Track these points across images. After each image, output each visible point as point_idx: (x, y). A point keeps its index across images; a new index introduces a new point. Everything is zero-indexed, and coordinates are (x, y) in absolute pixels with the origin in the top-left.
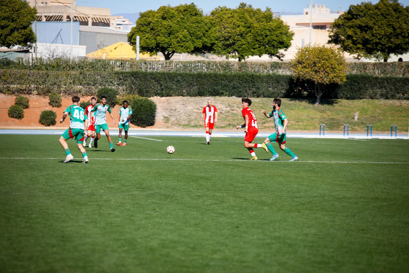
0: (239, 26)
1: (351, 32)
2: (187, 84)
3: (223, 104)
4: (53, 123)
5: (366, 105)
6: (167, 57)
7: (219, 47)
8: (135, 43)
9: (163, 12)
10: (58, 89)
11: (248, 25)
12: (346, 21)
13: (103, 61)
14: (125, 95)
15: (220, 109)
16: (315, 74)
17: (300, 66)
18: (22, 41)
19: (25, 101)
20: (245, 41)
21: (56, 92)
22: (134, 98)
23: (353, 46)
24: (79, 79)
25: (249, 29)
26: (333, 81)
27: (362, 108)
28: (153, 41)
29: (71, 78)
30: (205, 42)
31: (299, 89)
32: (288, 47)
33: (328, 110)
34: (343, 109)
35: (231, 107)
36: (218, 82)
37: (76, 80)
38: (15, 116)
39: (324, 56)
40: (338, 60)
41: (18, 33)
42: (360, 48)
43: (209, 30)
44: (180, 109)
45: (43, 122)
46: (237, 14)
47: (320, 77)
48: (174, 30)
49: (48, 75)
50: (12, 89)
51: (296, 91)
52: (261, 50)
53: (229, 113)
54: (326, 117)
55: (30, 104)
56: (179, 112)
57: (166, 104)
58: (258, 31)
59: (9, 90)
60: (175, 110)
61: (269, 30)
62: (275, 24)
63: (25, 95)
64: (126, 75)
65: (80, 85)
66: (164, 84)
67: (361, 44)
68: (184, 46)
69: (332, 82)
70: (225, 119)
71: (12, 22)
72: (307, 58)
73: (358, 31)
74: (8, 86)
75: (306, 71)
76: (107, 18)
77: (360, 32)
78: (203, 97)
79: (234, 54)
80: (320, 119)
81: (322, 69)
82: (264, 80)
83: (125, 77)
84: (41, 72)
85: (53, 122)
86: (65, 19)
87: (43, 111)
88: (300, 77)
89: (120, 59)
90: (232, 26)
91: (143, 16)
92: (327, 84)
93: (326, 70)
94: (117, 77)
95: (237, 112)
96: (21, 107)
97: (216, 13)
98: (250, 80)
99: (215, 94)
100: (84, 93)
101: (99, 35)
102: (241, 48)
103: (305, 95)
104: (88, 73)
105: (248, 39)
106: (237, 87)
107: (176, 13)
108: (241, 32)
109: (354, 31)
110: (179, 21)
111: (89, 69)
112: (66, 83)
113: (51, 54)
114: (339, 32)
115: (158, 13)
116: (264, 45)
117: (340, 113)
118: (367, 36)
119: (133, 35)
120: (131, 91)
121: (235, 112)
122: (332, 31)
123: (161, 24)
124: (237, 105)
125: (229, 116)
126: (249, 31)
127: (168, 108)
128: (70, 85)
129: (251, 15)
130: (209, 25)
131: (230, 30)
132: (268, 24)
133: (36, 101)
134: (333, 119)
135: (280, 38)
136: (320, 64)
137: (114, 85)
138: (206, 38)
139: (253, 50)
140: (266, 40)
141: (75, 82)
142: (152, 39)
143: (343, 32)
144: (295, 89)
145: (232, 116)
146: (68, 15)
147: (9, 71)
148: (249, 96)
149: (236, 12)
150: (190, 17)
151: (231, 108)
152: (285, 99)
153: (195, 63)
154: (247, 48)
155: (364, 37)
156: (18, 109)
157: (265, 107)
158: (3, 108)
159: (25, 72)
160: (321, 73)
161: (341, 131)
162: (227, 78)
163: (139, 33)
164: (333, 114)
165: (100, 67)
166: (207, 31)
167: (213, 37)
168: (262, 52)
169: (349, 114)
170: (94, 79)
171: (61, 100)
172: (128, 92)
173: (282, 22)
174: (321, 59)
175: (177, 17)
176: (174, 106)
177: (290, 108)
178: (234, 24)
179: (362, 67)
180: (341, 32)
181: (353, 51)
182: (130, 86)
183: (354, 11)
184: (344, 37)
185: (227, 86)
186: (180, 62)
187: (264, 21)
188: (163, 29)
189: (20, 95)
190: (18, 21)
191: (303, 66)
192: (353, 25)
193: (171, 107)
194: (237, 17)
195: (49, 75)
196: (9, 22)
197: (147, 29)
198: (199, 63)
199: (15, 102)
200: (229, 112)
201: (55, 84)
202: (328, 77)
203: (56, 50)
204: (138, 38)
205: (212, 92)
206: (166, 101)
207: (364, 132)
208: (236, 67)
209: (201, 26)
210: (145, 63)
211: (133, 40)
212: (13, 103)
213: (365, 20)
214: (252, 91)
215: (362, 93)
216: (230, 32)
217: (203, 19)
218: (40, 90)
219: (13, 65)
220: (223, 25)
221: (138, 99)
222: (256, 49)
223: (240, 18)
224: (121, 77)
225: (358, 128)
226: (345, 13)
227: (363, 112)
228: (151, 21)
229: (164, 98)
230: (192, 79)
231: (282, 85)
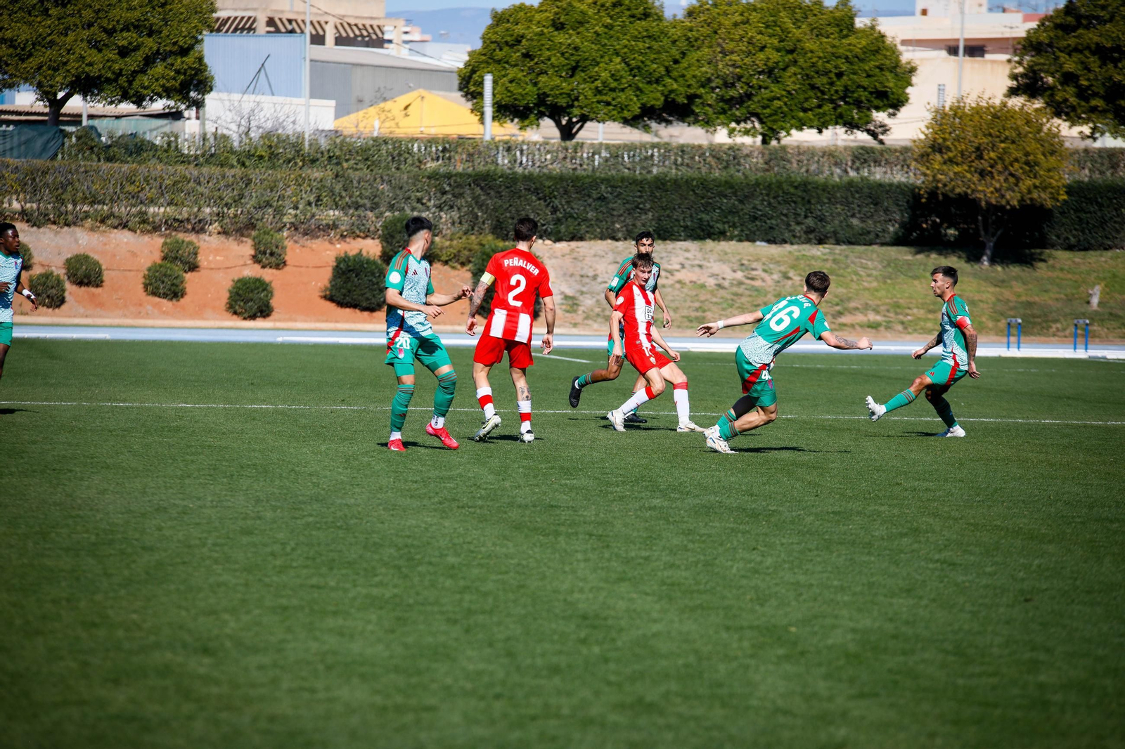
0: (762, 48)
1: (1073, 65)
2: (627, 206)
3: (724, 263)
4: (264, 311)
5: (1121, 265)
6: (567, 133)
7: (710, 106)
8: (481, 95)
9: (556, 9)
10: (276, 220)
11: (789, 45)
12: (1060, 33)
13: (394, 143)
14: (458, 235)
15: (717, 275)
16: (980, 181)
17: (938, 157)
18: (176, 88)
19: (187, 250)
20: (779, 89)
21: (269, 227)
22: (483, 245)
23: (1079, 104)
24: (332, 191)
25: (790, 57)
26: (1031, 199)
27: (1109, 275)
28: (530, 87)
29: (311, 190)
30: (671, 91)
31: (934, 222)
32: (901, 106)
33: (1017, 278)
34: (1058, 277)
35: (747, 269)
36: (710, 201)
37: (324, 194)
38: (162, 291)
39: (1004, 130)
40: (1043, 141)
41: (166, 67)
42: (1100, 109)
43: (683, 58)
44: (606, 275)
45: (237, 307)
46: (759, 16)
47: (995, 189)
48: (586, 59)
49: (248, 180)
50: (151, 220)
51: (924, 226)
52: (824, 114)
53: (744, 287)
54: (1010, 299)
55: (202, 259)
56: (605, 282)
57: (568, 260)
58: (817, 62)
59: (144, 222)
60: (595, 277)
61: (847, 58)
62: (864, 42)
63: (187, 235)
64: (459, 180)
65: (334, 207)
66: (563, 206)
67: (1102, 97)
68: (614, 103)
69: (1028, 202)
70: (730, 302)
71: (150, 35)
72: (957, 135)
73: (1094, 62)
74: (141, 209)
75: (956, 171)
76: (375, 23)
77: (1098, 63)
78: (668, 242)
79: (749, 126)
80: (994, 304)
81: (999, 167)
82: (838, 195)
83: (457, 187)
84: (230, 173)
85: (264, 308)
86: (261, 27)
87: (236, 279)
88: (937, 188)
89: (439, 138)
90: (744, 48)
91: (500, 19)
92: (1013, 208)
93: (1011, 168)
94: (436, 187)
95: (764, 284)
96: (177, 268)
97: (700, 12)
98: (799, 197)
99: (702, 234)
100: (346, 231)
101: (359, 70)
102: (768, 107)
103: (952, 239)
104: (355, 175)
105: (789, 83)
106: (762, 215)
107: (591, 12)
108: (770, 64)
109: (1082, 63)
110: (598, 35)
111: (356, 164)
112: (298, 202)
113: (243, 122)
114: (1039, 64)
115: (541, 11)
116: (832, 101)
117: (1049, 287)
118: (1119, 74)
119: (473, 72)
120: (473, 225)
121: (758, 283)
122: (1020, 63)
123: (552, 41)
124: (764, 264)
125: (741, 295)
126: (790, 60)
127: (576, 273)
128: (309, 208)
129: (798, 16)
130: (683, 45)
131: (738, 58)
132: (844, 41)
133: (217, 251)
134: (1029, 304)
135: (876, 81)
136: (994, 151)
137: (428, 209)
138: (675, 80)
139: (801, 114)
140: (839, 85)
141: (322, 200)
142: (527, 84)
143: (1050, 65)
144: (922, 222)
145: (750, 296)
146: (271, 16)
147: (143, 169)
148: (797, 239)
149: (755, 10)
150: (630, 23)
151: (747, 272)
152: (894, 248)
153: (646, 148)
154: (785, 109)
155: (1110, 78)
156: (169, 272)
157: (842, 271)
158: (130, 270)
159: (187, 172)
160: (997, 177)
161: (1052, 338)
162: (736, 191)
163: (491, 67)
164: (1031, 290)
165: (386, 160)
166: (676, 62)
167: (694, 76)
168: (827, 118)
169: (1074, 291)
170: (371, 193)
171: (284, 248)
172: (465, 227)
173: (883, 36)
174: (998, 140)
175: (595, 22)
176: (591, 267)
177: (910, 274)
178: (749, 43)
179: (1106, 162)
180: (1044, 64)
181: (1080, 118)
182: (471, 211)
183: (1083, 6)
184: (1054, 77)
185: (734, 213)
186: (603, 147)
187: (832, 34)
188: (555, 55)
189: (174, 233)
190: (165, 32)
191: (946, 157)
192: (1079, 44)
193: (582, 268)
194: (758, 22)
195: (251, 180)
196: (140, 37)
197: (511, 56)
198: (656, 150)
199: (163, 255)
200: (740, 283)
201: (268, 204)
202: (1016, 188)
203: (256, 111)
204: (488, 80)
205: (692, 230)
206: (568, 252)
207: (1119, 340)
208: (757, 160)
209: (660, 46)
210: (509, 149)
211: (474, 85)
212: (157, 257)
213: (1113, 32)
214: (803, 227)
215: (1110, 233)
216: (740, 63)
217: (667, 27)
218: (228, 220)
219: (151, 153)
220: (719, 45)
221: (493, 246)
222: (811, 110)
223: (767, 27)
224: (445, 186)
225: (1099, 328)
226: (1057, 11)
227: (1113, 286)
228: (524, 34)
229: (562, 245)
230: (639, 194)
231: (886, 210)
